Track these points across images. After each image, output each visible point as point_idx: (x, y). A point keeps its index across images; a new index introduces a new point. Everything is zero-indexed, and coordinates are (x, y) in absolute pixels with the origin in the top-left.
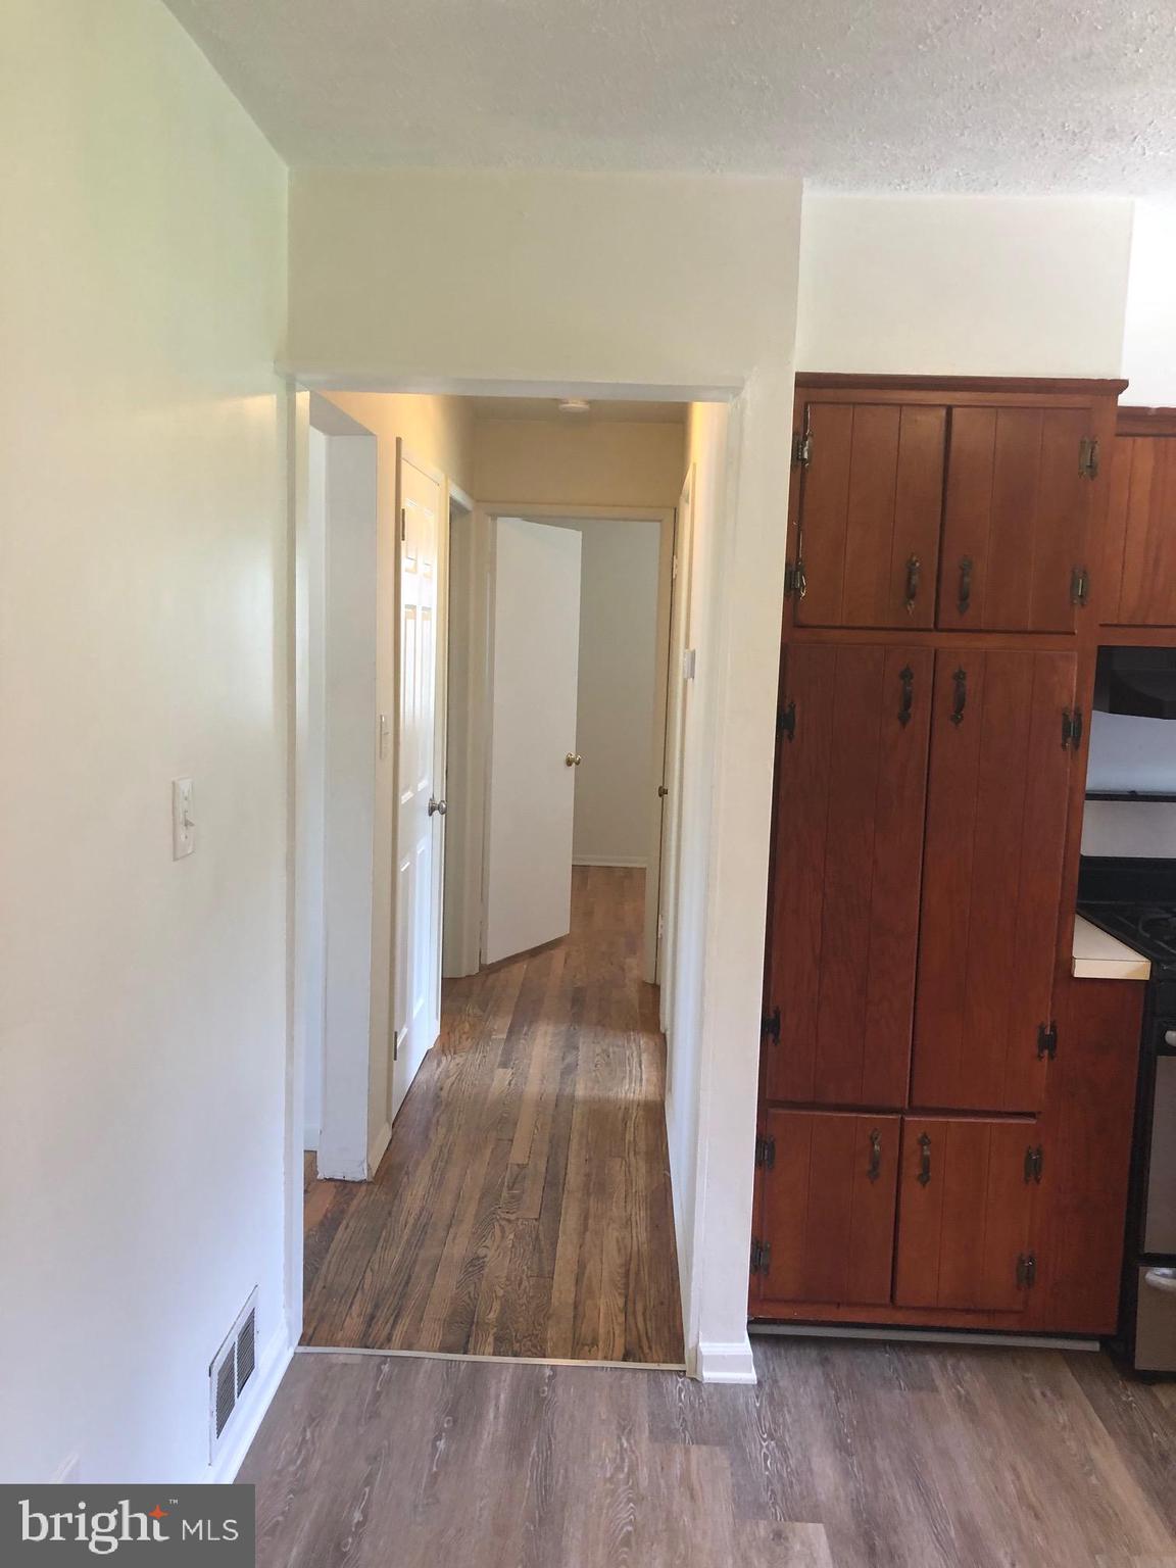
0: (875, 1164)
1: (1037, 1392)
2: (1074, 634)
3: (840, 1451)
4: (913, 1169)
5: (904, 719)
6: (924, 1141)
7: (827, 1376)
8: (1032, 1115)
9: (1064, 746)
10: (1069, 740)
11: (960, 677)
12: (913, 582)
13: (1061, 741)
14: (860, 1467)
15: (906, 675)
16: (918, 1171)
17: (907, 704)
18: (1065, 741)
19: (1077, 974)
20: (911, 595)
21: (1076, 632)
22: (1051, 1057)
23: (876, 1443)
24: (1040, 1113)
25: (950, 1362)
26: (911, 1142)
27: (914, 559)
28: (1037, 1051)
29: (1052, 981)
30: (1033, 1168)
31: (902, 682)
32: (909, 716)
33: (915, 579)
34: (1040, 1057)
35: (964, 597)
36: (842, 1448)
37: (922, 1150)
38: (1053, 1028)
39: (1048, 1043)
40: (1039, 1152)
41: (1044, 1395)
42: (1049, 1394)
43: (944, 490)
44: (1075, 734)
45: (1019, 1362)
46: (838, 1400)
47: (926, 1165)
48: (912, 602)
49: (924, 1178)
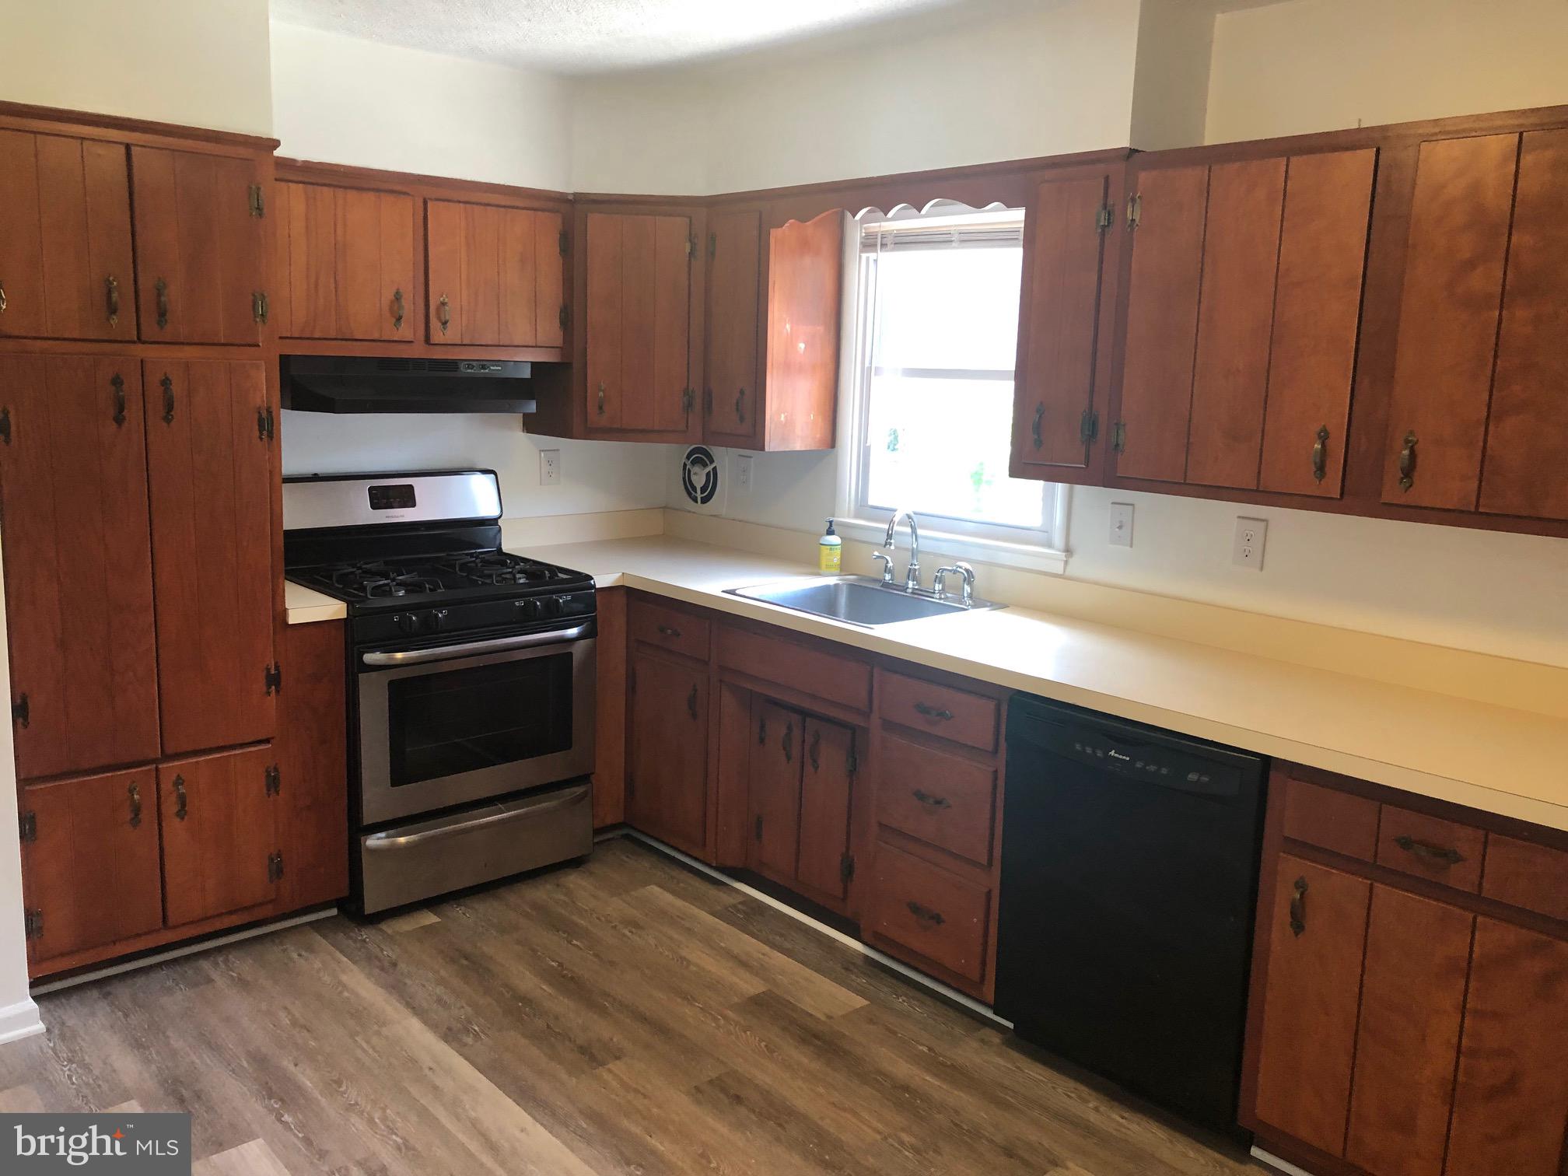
0: (137, 810)
1: (295, 956)
2: (259, 346)
3: (138, 1049)
4: (170, 807)
5: (119, 420)
6: (179, 781)
7: (112, 1004)
8: (267, 741)
9: (261, 439)
10: (265, 432)
11: (166, 382)
12: (114, 299)
13: (258, 433)
14: (158, 1053)
15: (117, 381)
16: (175, 809)
17: (121, 409)
18: (261, 433)
19: (291, 621)
20: (112, 309)
21: (261, 344)
22: (277, 691)
23: (169, 1033)
24: (273, 738)
25: (220, 959)
26: (167, 785)
27: (111, 278)
28: (265, 689)
29: (272, 632)
30: (273, 782)
31: (114, 388)
32: (124, 418)
33: (115, 295)
34: (269, 693)
35: (162, 314)
36: (138, 1045)
37: (178, 790)
38: (277, 667)
39: (274, 680)
40: (276, 769)
41: (300, 955)
42: (303, 953)
43: (132, 218)
44: (268, 428)
45: (277, 941)
46: (126, 1016)
47: (182, 801)
48: (115, 317)
49: (182, 813)
